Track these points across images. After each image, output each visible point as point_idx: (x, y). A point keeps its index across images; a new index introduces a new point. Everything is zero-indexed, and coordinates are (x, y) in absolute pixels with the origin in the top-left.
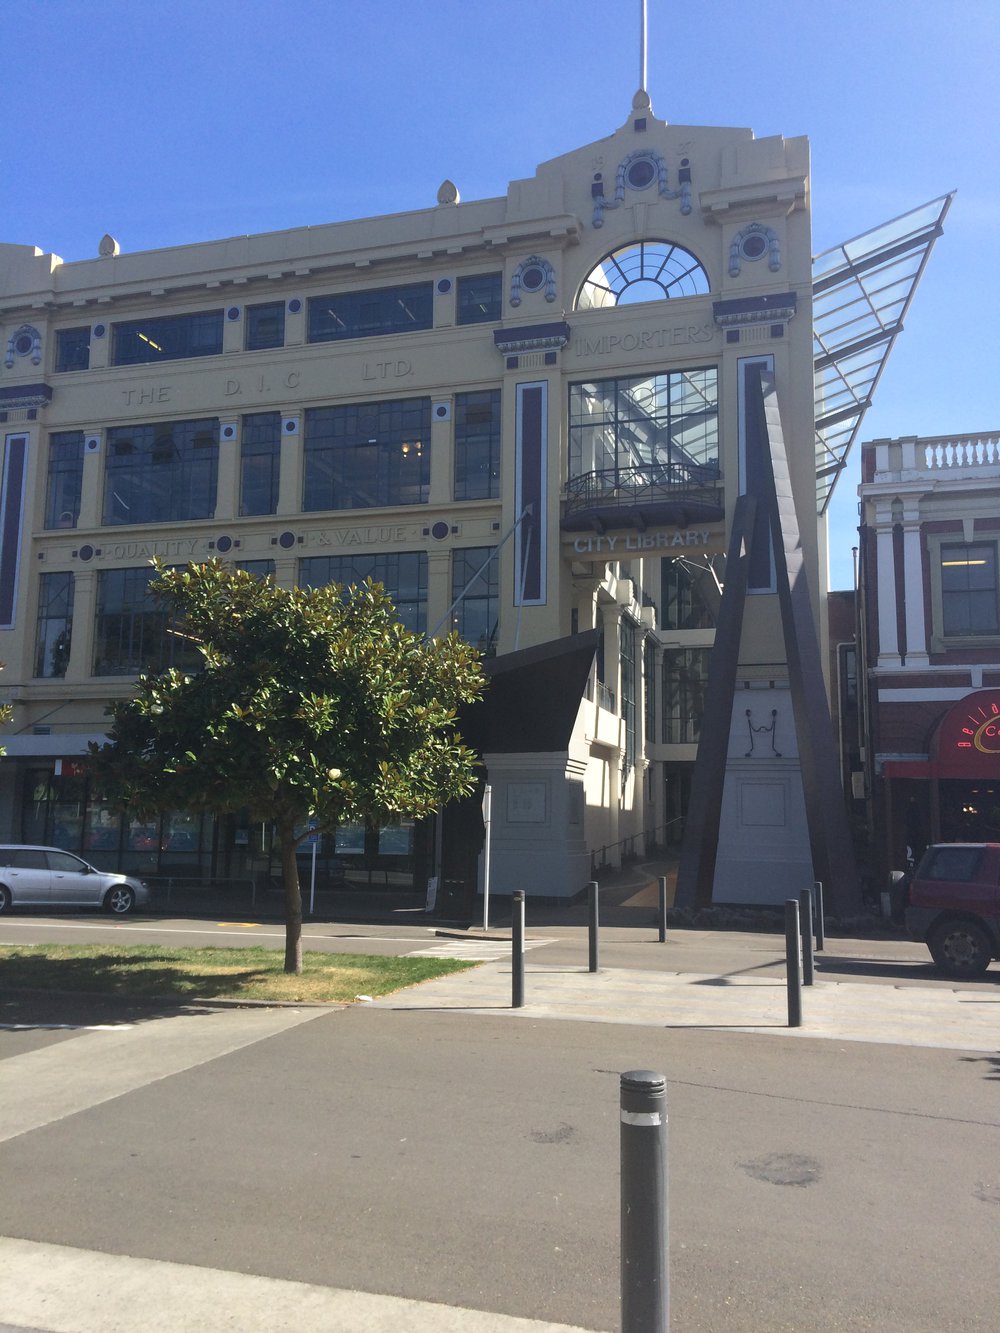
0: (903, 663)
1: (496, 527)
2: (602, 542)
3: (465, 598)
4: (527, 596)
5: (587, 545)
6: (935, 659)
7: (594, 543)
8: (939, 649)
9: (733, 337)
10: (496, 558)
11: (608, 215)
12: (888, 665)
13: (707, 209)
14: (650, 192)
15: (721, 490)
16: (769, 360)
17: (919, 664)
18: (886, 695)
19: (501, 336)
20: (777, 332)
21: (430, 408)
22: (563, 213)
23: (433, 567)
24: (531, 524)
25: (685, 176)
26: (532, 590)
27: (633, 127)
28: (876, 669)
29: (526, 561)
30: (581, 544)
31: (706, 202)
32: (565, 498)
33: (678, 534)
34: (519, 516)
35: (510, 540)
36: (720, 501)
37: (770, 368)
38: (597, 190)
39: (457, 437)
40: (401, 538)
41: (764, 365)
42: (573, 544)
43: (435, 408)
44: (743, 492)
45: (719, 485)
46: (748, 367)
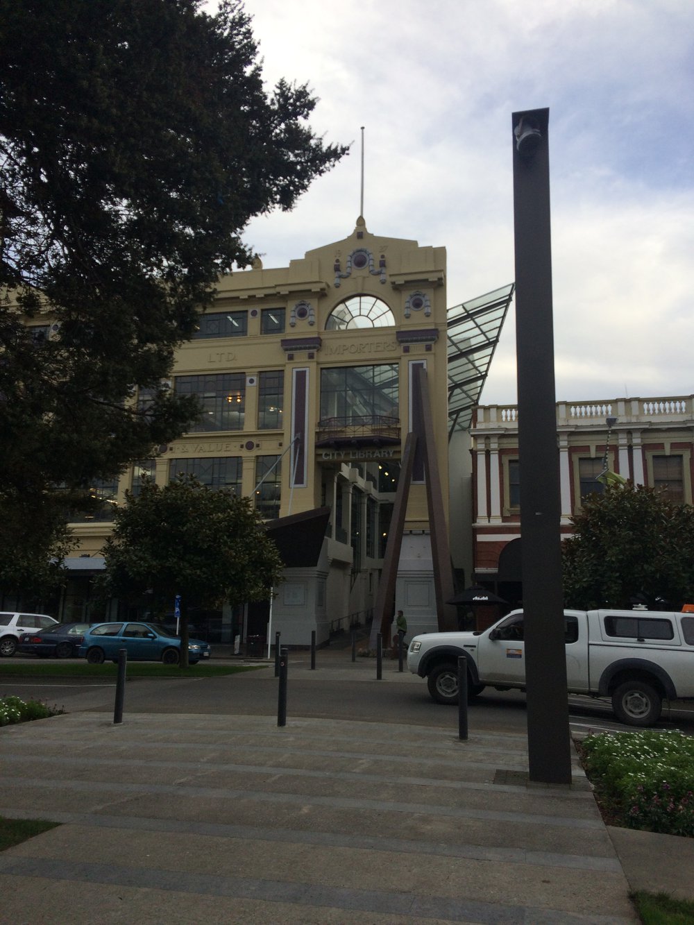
0: (489, 521)
1: (281, 445)
2: (337, 454)
3: (264, 483)
4: (296, 483)
5: (329, 455)
6: (505, 519)
7: (333, 454)
8: (508, 514)
9: (406, 350)
10: (280, 462)
11: (343, 282)
12: (482, 522)
13: (393, 283)
14: (364, 272)
15: (400, 429)
16: (424, 362)
17: (497, 522)
18: (481, 538)
19: (284, 342)
20: (429, 348)
21: (245, 379)
22: (318, 280)
23: (245, 465)
24: (299, 443)
25: (383, 264)
26: (299, 479)
27: (356, 235)
28: (476, 524)
29: (296, 464)
30: (326, 455)
31: (394, 279)
32: (318, 430)
33: (377, 451)
34: (293, 439)
35: (288, 452)
36: (399, 435)
37: (425, 367)
38: (337, 269)
39: (260, 395)
40: (228, 449)
41: (422, 365)
42: (322, 455)
43: (248, 379)
44: (411, 431)
45: (398, 426)
46: (414, 365)
